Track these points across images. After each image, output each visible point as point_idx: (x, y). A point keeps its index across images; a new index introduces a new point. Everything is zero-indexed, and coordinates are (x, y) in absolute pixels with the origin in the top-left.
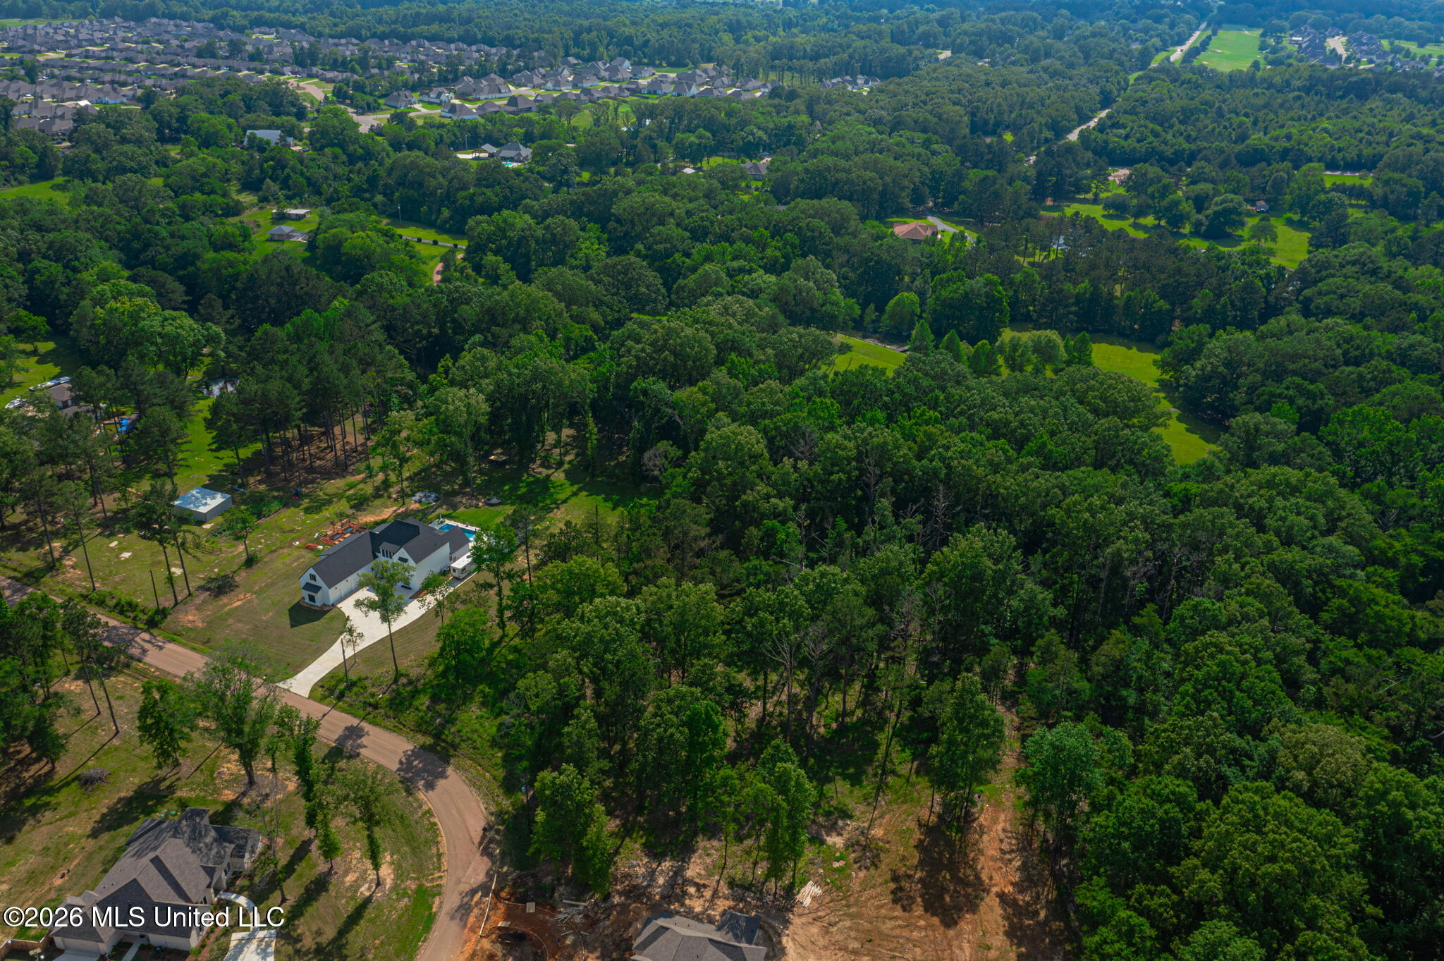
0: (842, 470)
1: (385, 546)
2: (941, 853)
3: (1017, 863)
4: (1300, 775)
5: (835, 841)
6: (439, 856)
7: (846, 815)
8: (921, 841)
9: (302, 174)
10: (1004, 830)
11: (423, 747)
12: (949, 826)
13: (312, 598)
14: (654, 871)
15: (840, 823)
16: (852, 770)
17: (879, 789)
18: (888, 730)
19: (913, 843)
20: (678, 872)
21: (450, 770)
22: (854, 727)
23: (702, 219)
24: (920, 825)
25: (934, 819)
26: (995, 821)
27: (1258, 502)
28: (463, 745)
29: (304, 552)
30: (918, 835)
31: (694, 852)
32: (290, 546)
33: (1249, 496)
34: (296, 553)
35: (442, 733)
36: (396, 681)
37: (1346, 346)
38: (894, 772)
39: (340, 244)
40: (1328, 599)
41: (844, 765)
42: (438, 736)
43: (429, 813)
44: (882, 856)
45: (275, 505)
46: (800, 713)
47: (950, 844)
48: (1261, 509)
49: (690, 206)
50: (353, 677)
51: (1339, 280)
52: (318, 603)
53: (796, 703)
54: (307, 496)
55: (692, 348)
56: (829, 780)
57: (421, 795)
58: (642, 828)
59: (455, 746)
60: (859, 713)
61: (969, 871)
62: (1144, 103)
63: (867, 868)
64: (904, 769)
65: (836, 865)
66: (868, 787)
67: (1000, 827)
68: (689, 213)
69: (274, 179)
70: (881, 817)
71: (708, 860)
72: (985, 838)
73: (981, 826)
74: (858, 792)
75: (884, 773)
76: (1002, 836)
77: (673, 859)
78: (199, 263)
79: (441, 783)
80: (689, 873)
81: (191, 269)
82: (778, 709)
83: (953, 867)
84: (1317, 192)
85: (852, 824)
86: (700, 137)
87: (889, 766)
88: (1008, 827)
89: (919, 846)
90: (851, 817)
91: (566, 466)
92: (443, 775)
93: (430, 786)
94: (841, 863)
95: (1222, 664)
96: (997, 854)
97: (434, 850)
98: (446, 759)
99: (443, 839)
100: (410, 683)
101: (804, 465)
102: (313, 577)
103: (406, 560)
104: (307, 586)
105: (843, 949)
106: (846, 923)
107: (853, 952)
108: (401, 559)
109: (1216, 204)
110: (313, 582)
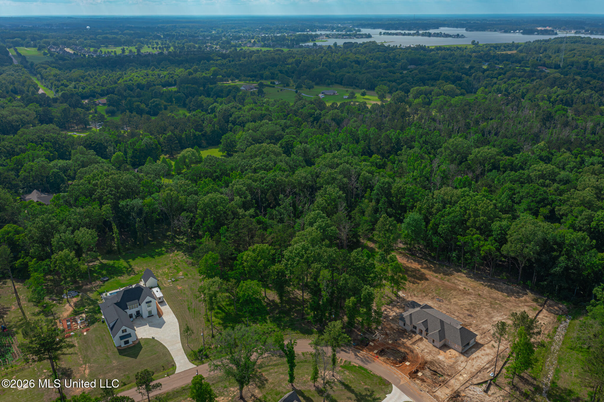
13: (126, 342)
29: (69, 340)
52: (131, 343)
102: (125, 331)
103: (150, 302)
104: (122, 338)
105: (424, 297)
106: (415, 293)
107: (426, 295)
108: (147, 303)
109: (151, 103)
110: (125, 334)
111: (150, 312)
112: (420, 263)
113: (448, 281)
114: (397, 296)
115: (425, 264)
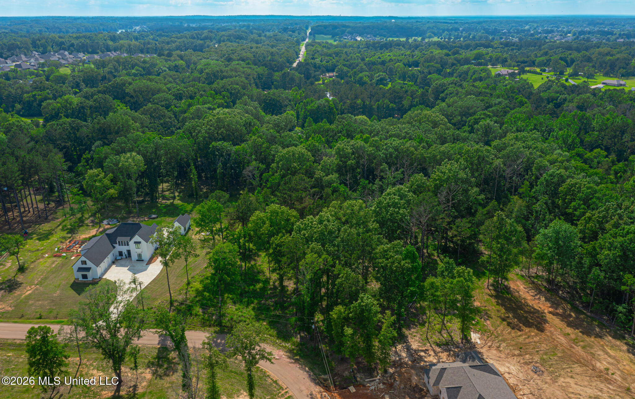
0: (350, 159)
1: (119, 239)
6: (275, 382)
8: (497, 302)
11: (215, 332)
12: (502, 293)
13: (85, 277)
19: (494, 303)
20: (408, 348)
23: (178, 90)
25: (493, 292)
29: (54, 259)
30: (493, 300)
31: (407, 337)
32: (43, 257)
34: (49, 260)
35: (221, 322)
36: (172, 304)
42: (220, 325)
44: (488, 312)
52: (90, 279)
61: (529, 308)
63: (488, 319)
67: (522, 288)
68: (169, 89)
71: (417, 338)
72: (521, 293)
73: (514, 289)
76: (526, 290)
77: (400, 343)
80: (414, 347)
86: (137, 70)
88: (525, 286)
89: (498, 304)
91: (178, 197)
96: (532, 298)
97: (270, 380)
102: (84, 263)
103: (140, 243)
104: (80, 269)
105: (514, 355)
106: (504, 345)
107: (519, 355)
108: (135, 243)
109: (376, 77)
110: (84, 266)
111: (140, 255)
112: (555, 305)
113: (584, 347)
114: (466, 339)
115: (564, 309)
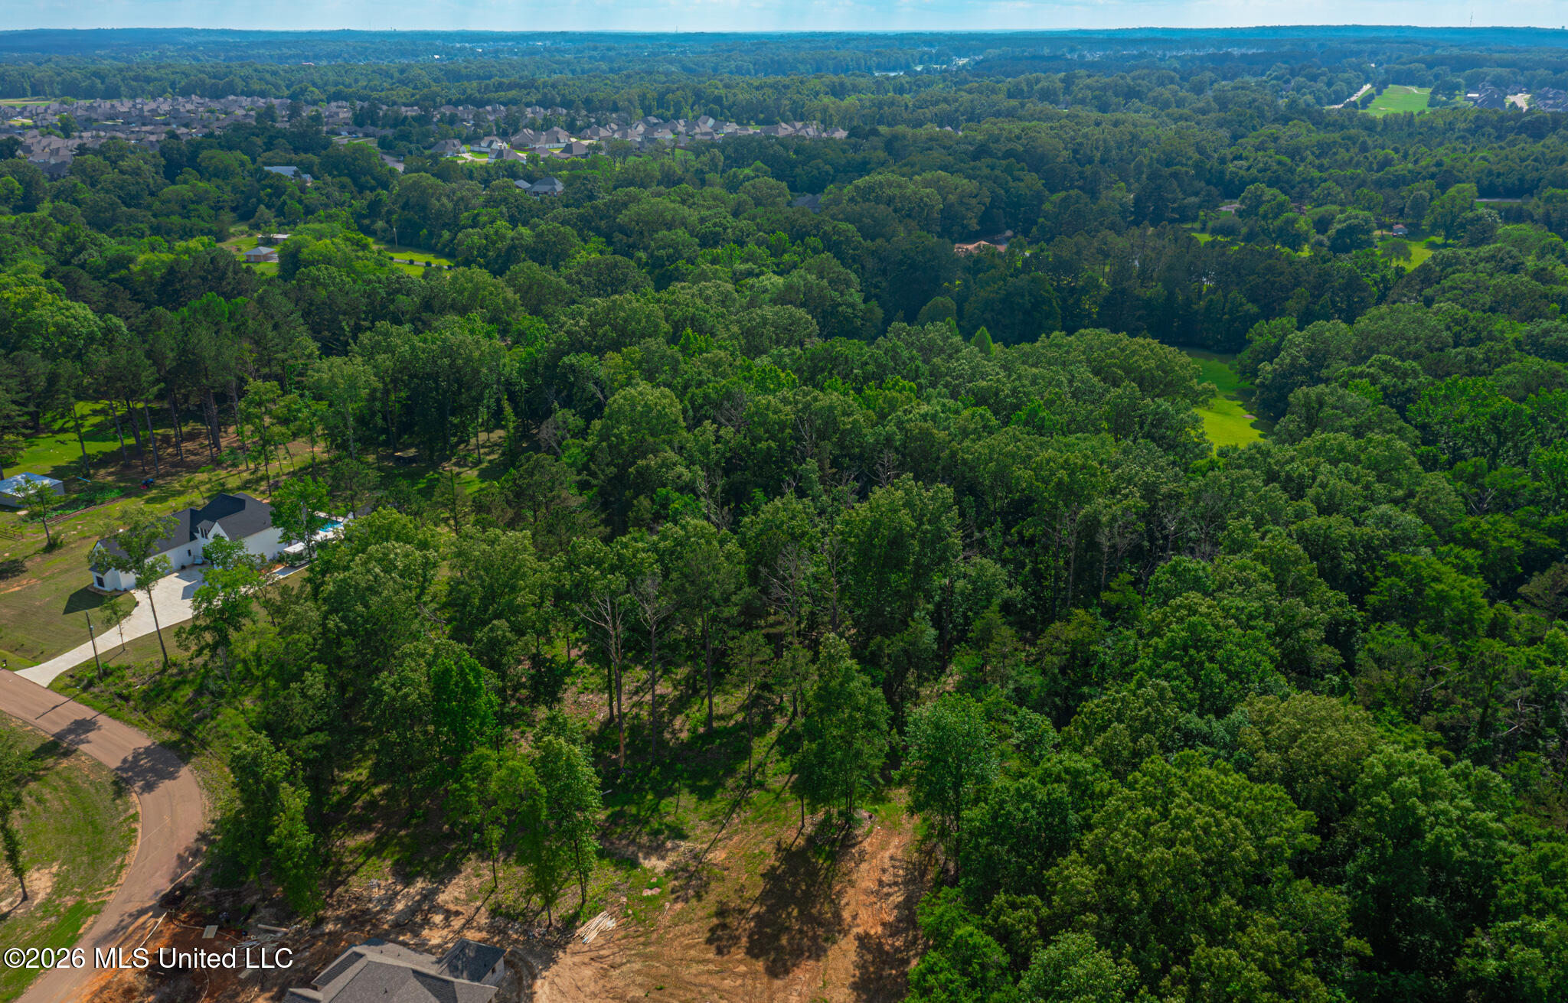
0: (773, 438)
1: (204, 524)
2: (795, 885)
3: (899, 898)
4: (1273, 758)
5: (656, 864)
6: (122, 866)
7: (679, 834)
8: (774, 868)
9: (300, 202)
10: (892, 858)
11: (163, 745)
12: (818, 852)
13: (100, 582)
14: (396, 894)
15: (669, 844)
16: (705, 782)
17: (736, 805)
18: (772, 736)
19: (761, 869)
20: (428, 896)
21: (185, 771)
22: (727, 732)
23: (715, 224)
24: (779, 849)
25: (801, 841)
26: (884, 846)
27: (1300, 468)
28: (217, 743)
30: (772, 861)
31: (461, 872)
33: (1288, 462)
35: (193, 729)
36: (164, 670)
37: (1457, 329)
38: (761, 786)
39: (298, 250)
40: (1377, 578)
41: (695, 776)
42: (188, 733)
43: (135, 817)
44: (713, 884)
45: (114, 494)
46: (662, 715)
47: (812, 873)
48: (1301, 476)
49: (705, 213)
50: (111, 665)
51: (1467, 275)
52: (108, 588)
53: (661, 705)
54: (159, 487)
55: (639, 322)
56: (671, 792)
57: (134, 797)
58: (401, 844)
59: (204, 744)
60: (740, 717)
61: (826, 907)
62: (1276, 139)
63: (686, 901)
64: (775, 783)
65: (647, 893)
66: (721, 801)
67: (887, 854)
68: (702, 220)
69: (268, 207)
70: (730, 838)
71: (476, 882)
72: (864, 866)
73: (862, 853)
74: (706, 808)
75: (750, 785)
76: (887, 864)
77: (428, 880)
78: (131, 266)
79: (166, 785)
80: (442, 898)
81: (123, 272)
82: (634, 711)
83: (806, 901)
84: (1463, 209)
85: (684, 845)
87: (758, 777)
88: (899, 854)
89: (770, 875)
90: (684, 837)
91: (484, 465)
92: (172, 776)
93: (149, 787)
94: (656, 891)
95: (1192, 629)
96: (874, 886)
97: (119, 860)
98: (185, 758)
99: (135, 849)
100: (180, 673)
101: (727, 432)
